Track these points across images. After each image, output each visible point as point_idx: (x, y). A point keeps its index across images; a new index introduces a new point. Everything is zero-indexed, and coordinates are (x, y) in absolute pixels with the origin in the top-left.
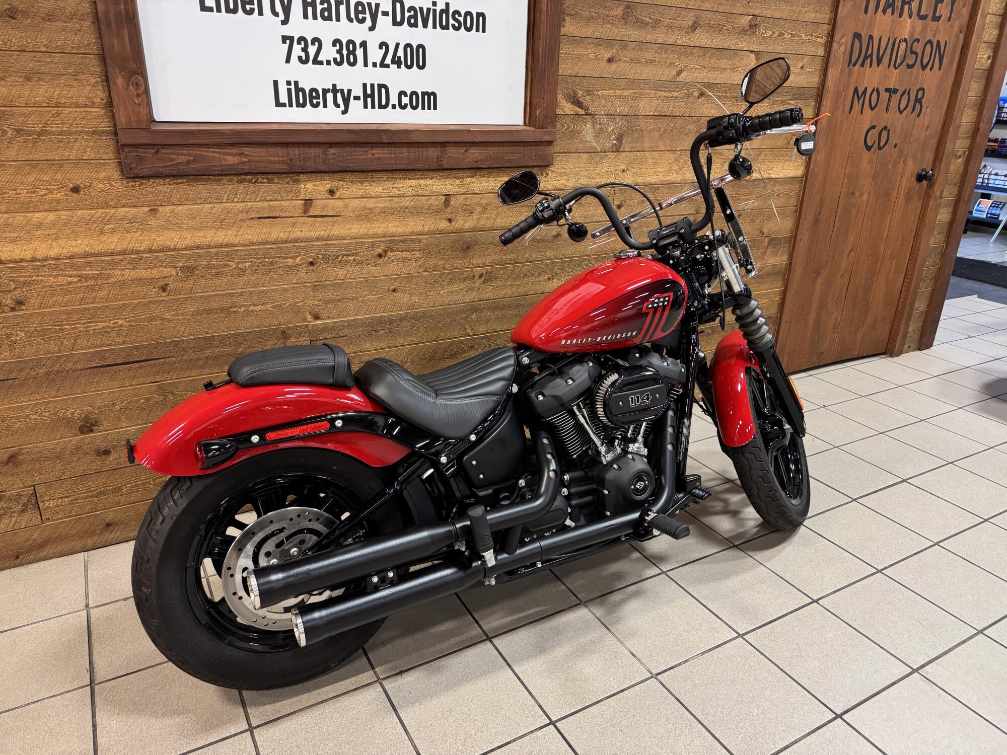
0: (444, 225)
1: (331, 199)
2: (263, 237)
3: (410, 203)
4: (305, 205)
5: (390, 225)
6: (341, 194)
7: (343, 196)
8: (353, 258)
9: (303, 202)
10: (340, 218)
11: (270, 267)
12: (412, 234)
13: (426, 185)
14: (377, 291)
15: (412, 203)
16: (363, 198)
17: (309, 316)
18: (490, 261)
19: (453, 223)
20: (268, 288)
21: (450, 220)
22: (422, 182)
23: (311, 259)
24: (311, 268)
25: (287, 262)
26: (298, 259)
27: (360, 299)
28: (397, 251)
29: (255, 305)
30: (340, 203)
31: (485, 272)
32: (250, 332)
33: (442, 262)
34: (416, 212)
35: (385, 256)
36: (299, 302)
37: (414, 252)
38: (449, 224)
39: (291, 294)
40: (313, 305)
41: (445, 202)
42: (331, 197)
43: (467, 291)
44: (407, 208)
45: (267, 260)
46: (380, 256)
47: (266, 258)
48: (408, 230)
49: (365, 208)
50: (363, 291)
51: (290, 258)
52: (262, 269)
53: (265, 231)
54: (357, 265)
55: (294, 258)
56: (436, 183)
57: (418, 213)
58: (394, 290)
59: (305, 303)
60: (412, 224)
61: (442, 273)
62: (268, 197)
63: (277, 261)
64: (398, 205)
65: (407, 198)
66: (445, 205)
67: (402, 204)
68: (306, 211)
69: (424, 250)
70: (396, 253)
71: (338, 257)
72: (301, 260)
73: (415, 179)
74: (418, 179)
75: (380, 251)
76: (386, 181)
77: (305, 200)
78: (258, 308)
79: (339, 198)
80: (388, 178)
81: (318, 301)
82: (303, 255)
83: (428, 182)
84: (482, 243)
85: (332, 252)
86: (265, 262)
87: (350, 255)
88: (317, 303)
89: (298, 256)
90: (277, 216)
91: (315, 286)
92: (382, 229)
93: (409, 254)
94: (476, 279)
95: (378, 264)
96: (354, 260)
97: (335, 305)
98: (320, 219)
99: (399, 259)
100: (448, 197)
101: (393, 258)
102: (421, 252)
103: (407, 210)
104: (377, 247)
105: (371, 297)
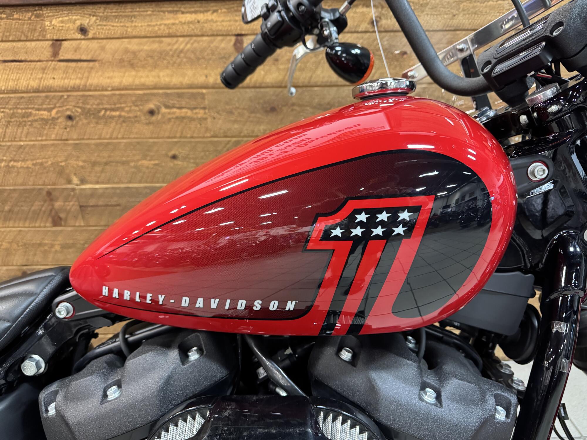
1: (84, 39)
2: (11, 85)
3: (186, 44)
4: (53, 45)
5: (161, 74)
6: (95, 34)
7: (97, 36)
8: (117, 113)
9: (51, 43)
10: (97, 64)
11: (24, 119)
12: (191, 87)
13: (207, 21)
15: (189, 46)
16: (123, 38)
17: (74, 178)
20: (26, 143)
22: (201, 17)
23: (68, 113)
24: (69, 123)
25: (42, 115)
26: (54, 112)
27: (132, 164)
28: (174, 107)
29: (15, 161)
30: (94, 45)
32: (15, 190)
33: (236, 126)
35: (158, 113)
36: (61, 162)
37: (197, 111)
39: (52, 151)
40: (77, 166)
41: (235, 44)
42: (83, 37)
44: (181, 51)
45: (20, 111)
46: (152, 112)
47: (19, 108)
48: (186, 81)
49: (126, 51)
50: (134, 155)
51: (45, 110)
52: (17, 121)
53: (13, 76)
54: (124, 121)
55: (50, 110)
56: (221, 19)
57: (198, 59)
58: (174, 157)
59: (68, 163)
60: (190, 73)
62: (10, 36)
63: (31, 113)
64: (170, 47)
65: (181, 39)
66: (235, 49)
67: (175, 47)
68: (55, 54)
69: (209, 109)
70: (172, 110)
71: (99, 111)
72: (57, 112)
73: (191, 13)
74: (195, 12)
75: (152, 106)
76: (150, 15)
77: (53, 40)
78: (19, 164)
79: (93, 38)
80: (153, 11)
81: (83, 162)
82: (60, 107)
83: (209, 16)
84: (293, 104)
85: (92, 105)
86: (17, 113)
87: (112, 110)
88: (81, 164)
89: (53, 108)
90: (23, 59)
91: (77, 144)
92: (151, 79)
93: (189, 113)
95: (150, 123)
96: (120, 116)
97: (103, 169)
98: (73, 64)
99: (177, 118)
100: (239, 38)
101: (170, 116)
102: (207, 111)
103: (182, 55)
104: (147, 101)
105: (145, 163)
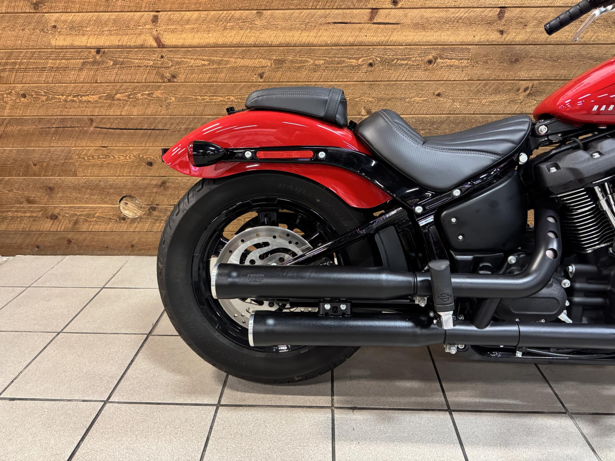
0: (494, 37)
1: (394, 8)
2: (335, 40)
3: (465, 14)
4: (372, 13)
5: (443, 34)
6: (403, 5)
7: (404, 6)
8: (406, 62)
9: (370, 10)
10: (399, 26)
11: (338, 65)
12: (462, 43)
14: (423, 94)
15: (467, 14)
16: (421, 8)
17: (363, 111)
18: (538, 75)
19: (505, 35)
20: (334, 83)
21: (502, 32)
23: (371, 61)
24: (370, 69)
25: (351, 62)
26: (361, 60)
27: (407, 100)
28: (446, 58)
30: (401, 12)
31: (531, 86)
33: (488, 72)
34: (470, 23)
35: (435, 63)
36: (357, 98)
37: (462, 61)
38: (501, 36)
39: (352, 90)
40: (367, 101)
41: (499, 14)
42: (394, 7)
43: (509, 103)
44: (460, 19)
45: (336, 59)
46: (430, 62)
47: (336, 57)
48: (459, 39)
49: (422, 17)
50: (410, 93)
51: (354, 58)
52: (332, 66)
53: (338, 34)
54: (409, 68)
55: (357, 59)
57: (471, 24)
58: (439, 95)
59: (362, 99)
60: (463, 33)
61: (487, 83)
62: (343, 5)
63: (344, 61)
64: (453, 15)
65: (462, 9)
66: (499, 17)
67: (457, 15)
68: (372, 18)
69: (471, 60)
70: (445, 61)
71: (393, 60)
72: (363, 61)
75: (430, 57)
77: (373, 9)
79: (401, 8)
81: (373, 98)
82: (365, 57)
84: (532, 57)
85: (389, 55)
86: (334, 61)
87: (403, 60)
88: (371, 99)
89: (361, 58)
90: (348, 22)
91: (371, 85)
92: (435, 37)
93: (457, 63)
94: (520, 91)
95: (427, 70)
96: (407, 64)
97: (386, 103)
98: (382, 26)
99: (447, 66)
100: (503, 9)
101: (442, 65)
102: (469, 61)
103: (461, 21)
104: (429, 54)
105: (417, 99)
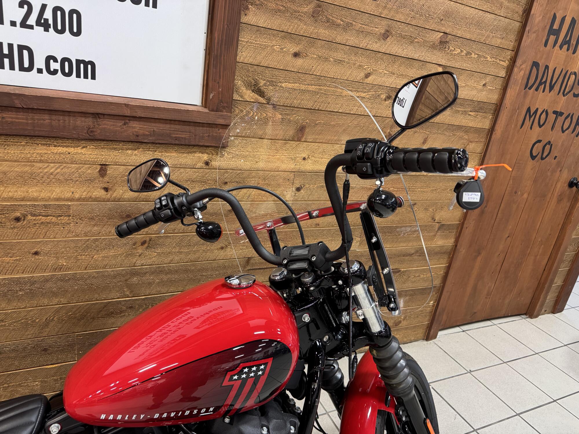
0: (100, 193)
3: (56, 169)
5: (30, 190)
12: (58, 199)
13: (77, 153)
14: (14, 254)
15: (59, 170)
18: (155, 229)
19: (110, 193)
21: (106, 189)
22: (71, 150)
28: (40, 215)
31: (148, 239)
33: (96, 228)
34: (64, 179)
35: (24, 220)
37: (62, 218)
38: (106, 193)
41: (100, 171)
43: (127, 256)
44: (52, 174)
46: (18, 219)
48: (54, 195)
56: (90, 153)
57: (66, 180)
58: (36, 253)
60: (58, 190)
61: (97, 239)
64: (41, 170)
65: (52, 165)
66: (100, 174)
67: (46, 170)
69: (73, 216)
70: (37, 218)
73: (63, 147)
74: (67, 147)
75: (18, 214)
76: (24, 146)
80: (27, 143)
83: (79, 150)
92: (19, 193)
93: (54, 219)
94: (137, 245)
95: (14, 227)
99: (42, 223)
100: (104, 167)
101: (34, 222)
102: (71, 218)
103: (52, 176)
104: (14, 211)
105: (7, 259)
